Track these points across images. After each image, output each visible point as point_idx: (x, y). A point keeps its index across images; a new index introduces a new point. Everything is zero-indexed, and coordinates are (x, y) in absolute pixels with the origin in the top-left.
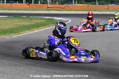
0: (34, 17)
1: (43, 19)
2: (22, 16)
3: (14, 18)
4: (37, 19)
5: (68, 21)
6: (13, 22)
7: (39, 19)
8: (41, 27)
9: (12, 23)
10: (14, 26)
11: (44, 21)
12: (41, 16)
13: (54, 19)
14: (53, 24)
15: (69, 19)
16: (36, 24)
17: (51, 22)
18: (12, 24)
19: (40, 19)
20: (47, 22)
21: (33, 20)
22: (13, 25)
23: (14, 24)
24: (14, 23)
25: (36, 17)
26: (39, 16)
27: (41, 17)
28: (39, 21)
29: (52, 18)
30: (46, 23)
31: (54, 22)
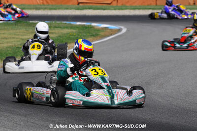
0: (54, 22)
1: (72, 27)
2: (31, 22)
3: (16, 25)
4: (60, 27)
5: (120, 30)
6: (15, 34)
7: (64, 28)
8: (70, 43)
9: (13, 36)
10: (18, 41)
11: (74, 31)
12: (67, 20)
13: (93, 27)
14: (93, 37)
15: (122, 27)
16: (60, 36)
17: (89, 33)
18: (14, 38)
19: (67, 28)
20: (80, 32)
21: (52, 29)
22: (15, 40)
23: (17, 39)
24: (18, 35)
25: (58, 22)
26: (64, 21)
27: (68, 22)
28: (66, 31)
29: (89, 26)
30: (79, 35)
31: (94, 34)
